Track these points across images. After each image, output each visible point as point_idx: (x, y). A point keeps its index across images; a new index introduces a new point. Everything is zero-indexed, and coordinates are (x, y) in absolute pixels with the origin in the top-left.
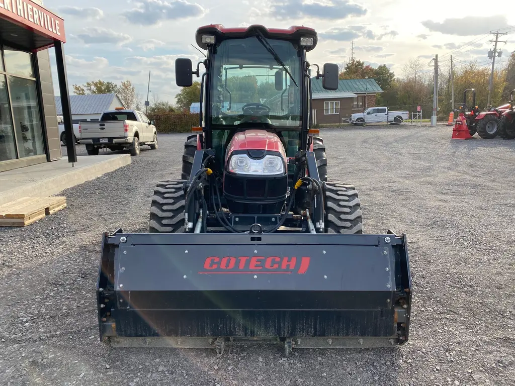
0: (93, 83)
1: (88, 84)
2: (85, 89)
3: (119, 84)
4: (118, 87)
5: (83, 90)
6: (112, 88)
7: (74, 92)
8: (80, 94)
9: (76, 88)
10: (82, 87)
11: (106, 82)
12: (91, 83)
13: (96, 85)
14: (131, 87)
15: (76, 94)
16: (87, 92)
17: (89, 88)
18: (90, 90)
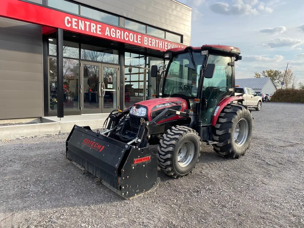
0: (266, 71)
1: (264, 72)
2: (261, 74)
3: (283, 72)
4: (282, 73)
5: (260, 75)
6: (278, 74)
7: (255, 77)
8: (258, 77)
9: (256, 75)
10: (260, 74)
11: (274, 70)
12: (265, 71)
13: (268, 72)
14: (291, 73)
15: (255, 78)
16: (262, 76)
17: (264, 74)
18: (264, 75)
